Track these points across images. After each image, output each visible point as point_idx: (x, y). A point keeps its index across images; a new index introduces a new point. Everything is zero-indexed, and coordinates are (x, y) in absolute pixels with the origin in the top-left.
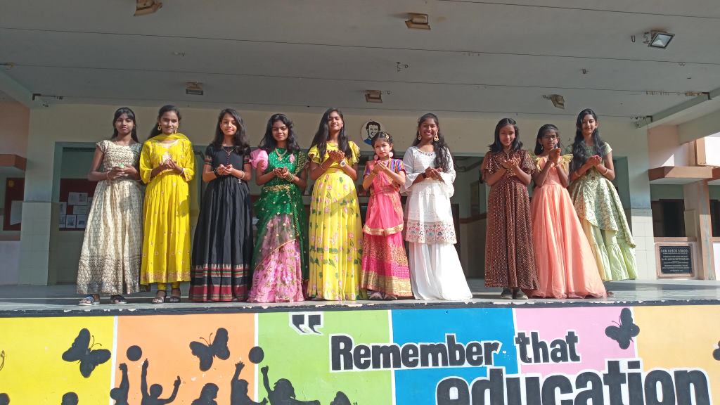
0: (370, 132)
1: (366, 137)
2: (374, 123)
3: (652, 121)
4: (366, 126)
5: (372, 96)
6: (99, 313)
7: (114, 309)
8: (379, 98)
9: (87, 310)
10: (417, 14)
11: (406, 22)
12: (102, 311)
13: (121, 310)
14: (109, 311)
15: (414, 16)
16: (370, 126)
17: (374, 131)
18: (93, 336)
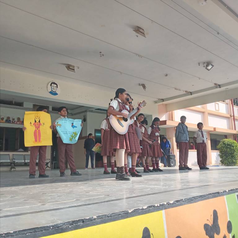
0: (52, 87)
1: (50, 90)
2: (54, 83)
3: (163, 101)
4: (50, 84)
5: (71, 67)
6: (153, 208)
7: (161, 204)
8: (74, 70)
9: (144, 208)
10: (140, 28)
11: (133, 30)
12: (154, 206)
13: (165, 203)
14: (159, 205)
15: (139, 29)
16: (52, 85)
17: (54, 88)
18: (152, 234)
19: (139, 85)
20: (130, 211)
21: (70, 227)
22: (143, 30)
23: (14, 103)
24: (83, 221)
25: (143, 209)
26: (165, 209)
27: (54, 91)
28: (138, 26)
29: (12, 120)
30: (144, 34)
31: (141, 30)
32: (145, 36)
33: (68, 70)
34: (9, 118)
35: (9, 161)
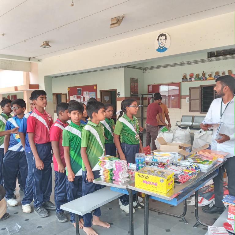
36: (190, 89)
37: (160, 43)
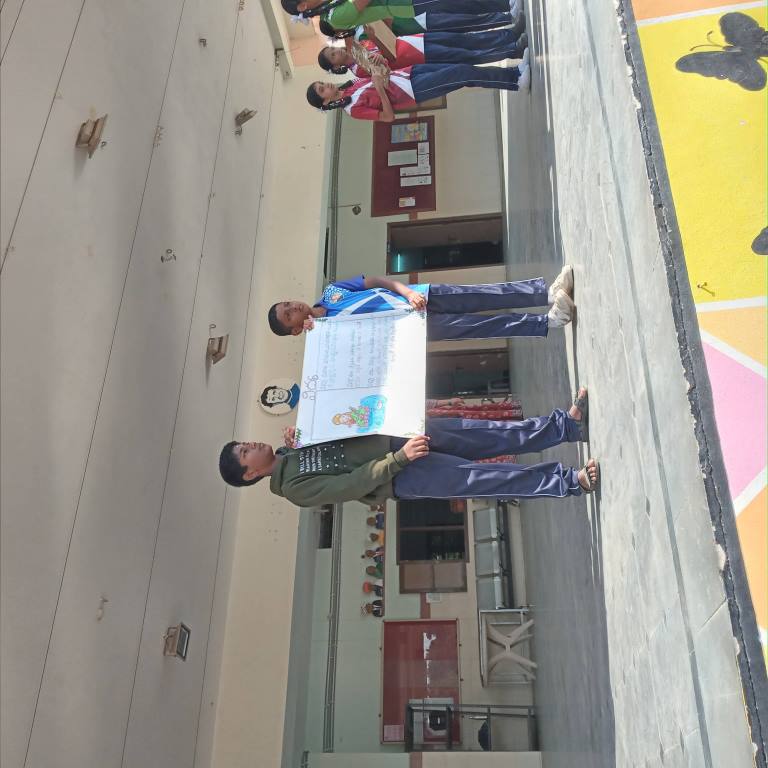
0: (277, 400)
1: (286, 407)
2: (264, 396)
3: (282, 49)
4: (267, 408)
5: (216, 348)
6: (633, 52)
7: (620, 29)
8: (221, 339)
9: (630, 72)
10: (80, 136)
11: (90, 157)
12: (627, 48)
13: (620, 19)
14: (625, 36)
15: (82, 138)
16: (269, 401)
17: (277, 395)
18: (692, 49)
19: (239, 132)
20: (639, 106)
21: (669, 231)
22: (84, 124)
23: (327, 511)
24: (659, 206)
25: (634, 76)
26: (632, 18)
27: (286, 395)
28: (74, 144)
29: (376, 513)
30: (96, 123)
31: (88, 131)
32: (105, 118)
33: (224, 355)
34: (370, 522)
35: (493, 511)
36: (403, 591)
37: (279, 401)
